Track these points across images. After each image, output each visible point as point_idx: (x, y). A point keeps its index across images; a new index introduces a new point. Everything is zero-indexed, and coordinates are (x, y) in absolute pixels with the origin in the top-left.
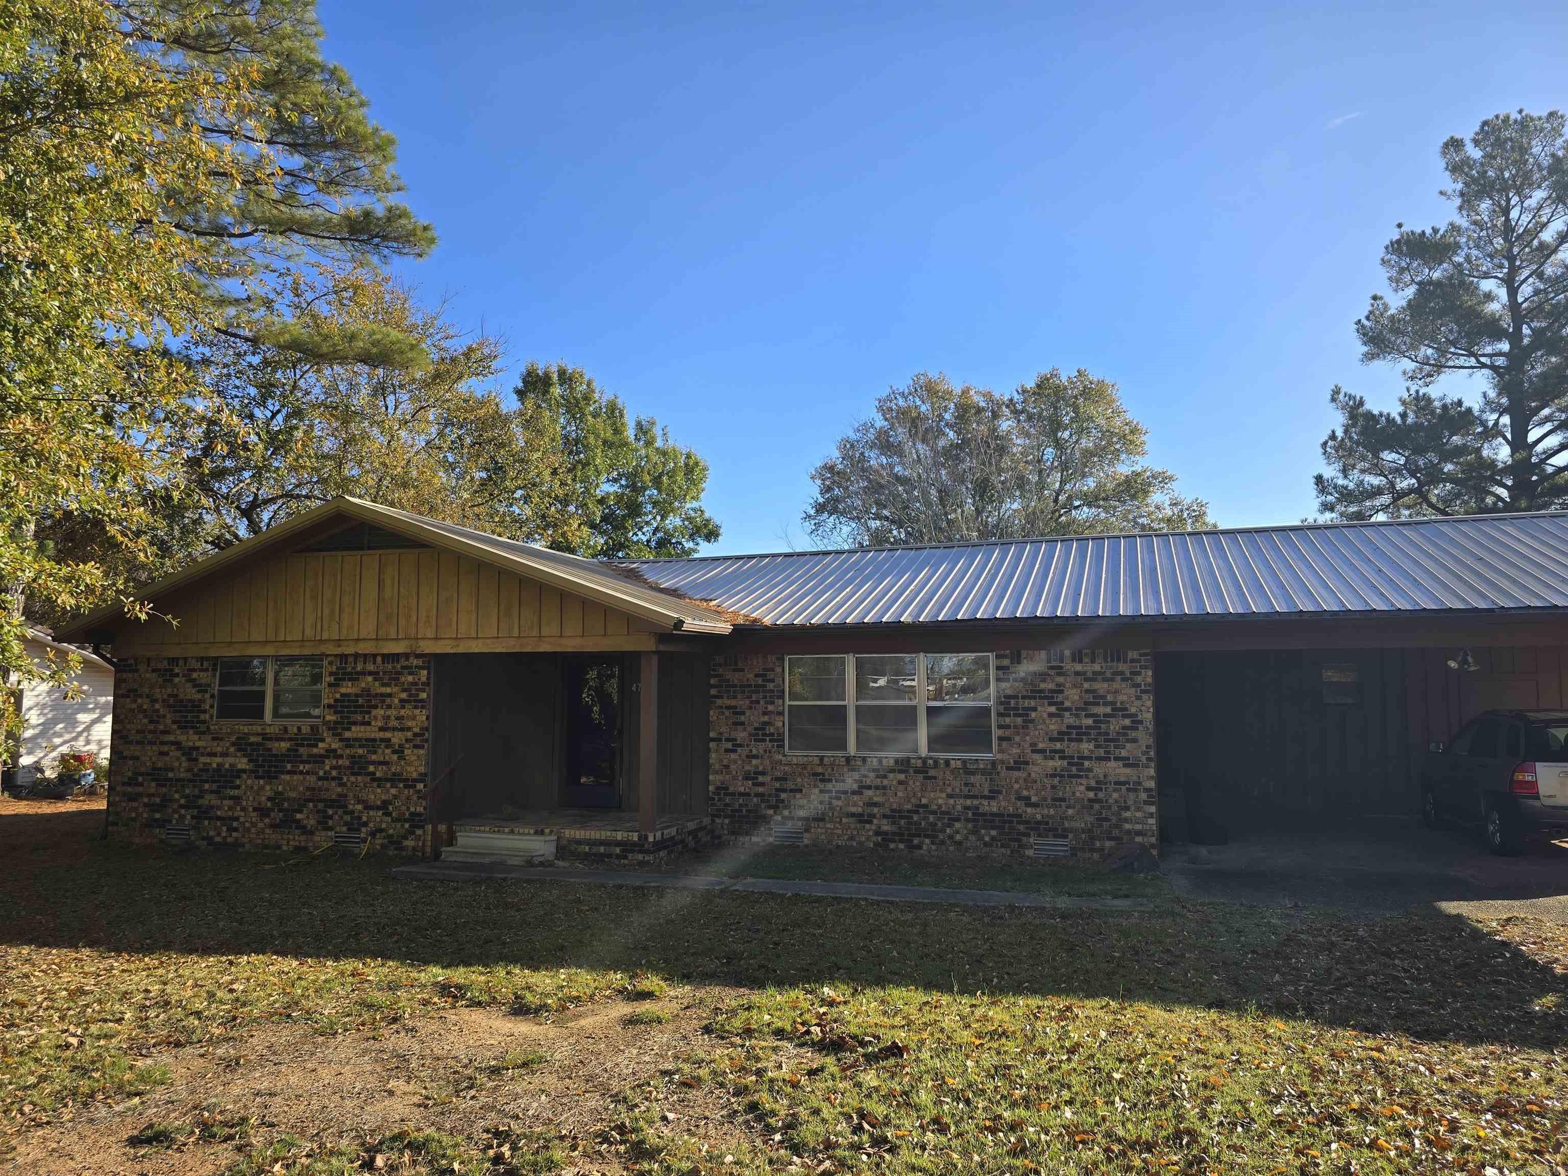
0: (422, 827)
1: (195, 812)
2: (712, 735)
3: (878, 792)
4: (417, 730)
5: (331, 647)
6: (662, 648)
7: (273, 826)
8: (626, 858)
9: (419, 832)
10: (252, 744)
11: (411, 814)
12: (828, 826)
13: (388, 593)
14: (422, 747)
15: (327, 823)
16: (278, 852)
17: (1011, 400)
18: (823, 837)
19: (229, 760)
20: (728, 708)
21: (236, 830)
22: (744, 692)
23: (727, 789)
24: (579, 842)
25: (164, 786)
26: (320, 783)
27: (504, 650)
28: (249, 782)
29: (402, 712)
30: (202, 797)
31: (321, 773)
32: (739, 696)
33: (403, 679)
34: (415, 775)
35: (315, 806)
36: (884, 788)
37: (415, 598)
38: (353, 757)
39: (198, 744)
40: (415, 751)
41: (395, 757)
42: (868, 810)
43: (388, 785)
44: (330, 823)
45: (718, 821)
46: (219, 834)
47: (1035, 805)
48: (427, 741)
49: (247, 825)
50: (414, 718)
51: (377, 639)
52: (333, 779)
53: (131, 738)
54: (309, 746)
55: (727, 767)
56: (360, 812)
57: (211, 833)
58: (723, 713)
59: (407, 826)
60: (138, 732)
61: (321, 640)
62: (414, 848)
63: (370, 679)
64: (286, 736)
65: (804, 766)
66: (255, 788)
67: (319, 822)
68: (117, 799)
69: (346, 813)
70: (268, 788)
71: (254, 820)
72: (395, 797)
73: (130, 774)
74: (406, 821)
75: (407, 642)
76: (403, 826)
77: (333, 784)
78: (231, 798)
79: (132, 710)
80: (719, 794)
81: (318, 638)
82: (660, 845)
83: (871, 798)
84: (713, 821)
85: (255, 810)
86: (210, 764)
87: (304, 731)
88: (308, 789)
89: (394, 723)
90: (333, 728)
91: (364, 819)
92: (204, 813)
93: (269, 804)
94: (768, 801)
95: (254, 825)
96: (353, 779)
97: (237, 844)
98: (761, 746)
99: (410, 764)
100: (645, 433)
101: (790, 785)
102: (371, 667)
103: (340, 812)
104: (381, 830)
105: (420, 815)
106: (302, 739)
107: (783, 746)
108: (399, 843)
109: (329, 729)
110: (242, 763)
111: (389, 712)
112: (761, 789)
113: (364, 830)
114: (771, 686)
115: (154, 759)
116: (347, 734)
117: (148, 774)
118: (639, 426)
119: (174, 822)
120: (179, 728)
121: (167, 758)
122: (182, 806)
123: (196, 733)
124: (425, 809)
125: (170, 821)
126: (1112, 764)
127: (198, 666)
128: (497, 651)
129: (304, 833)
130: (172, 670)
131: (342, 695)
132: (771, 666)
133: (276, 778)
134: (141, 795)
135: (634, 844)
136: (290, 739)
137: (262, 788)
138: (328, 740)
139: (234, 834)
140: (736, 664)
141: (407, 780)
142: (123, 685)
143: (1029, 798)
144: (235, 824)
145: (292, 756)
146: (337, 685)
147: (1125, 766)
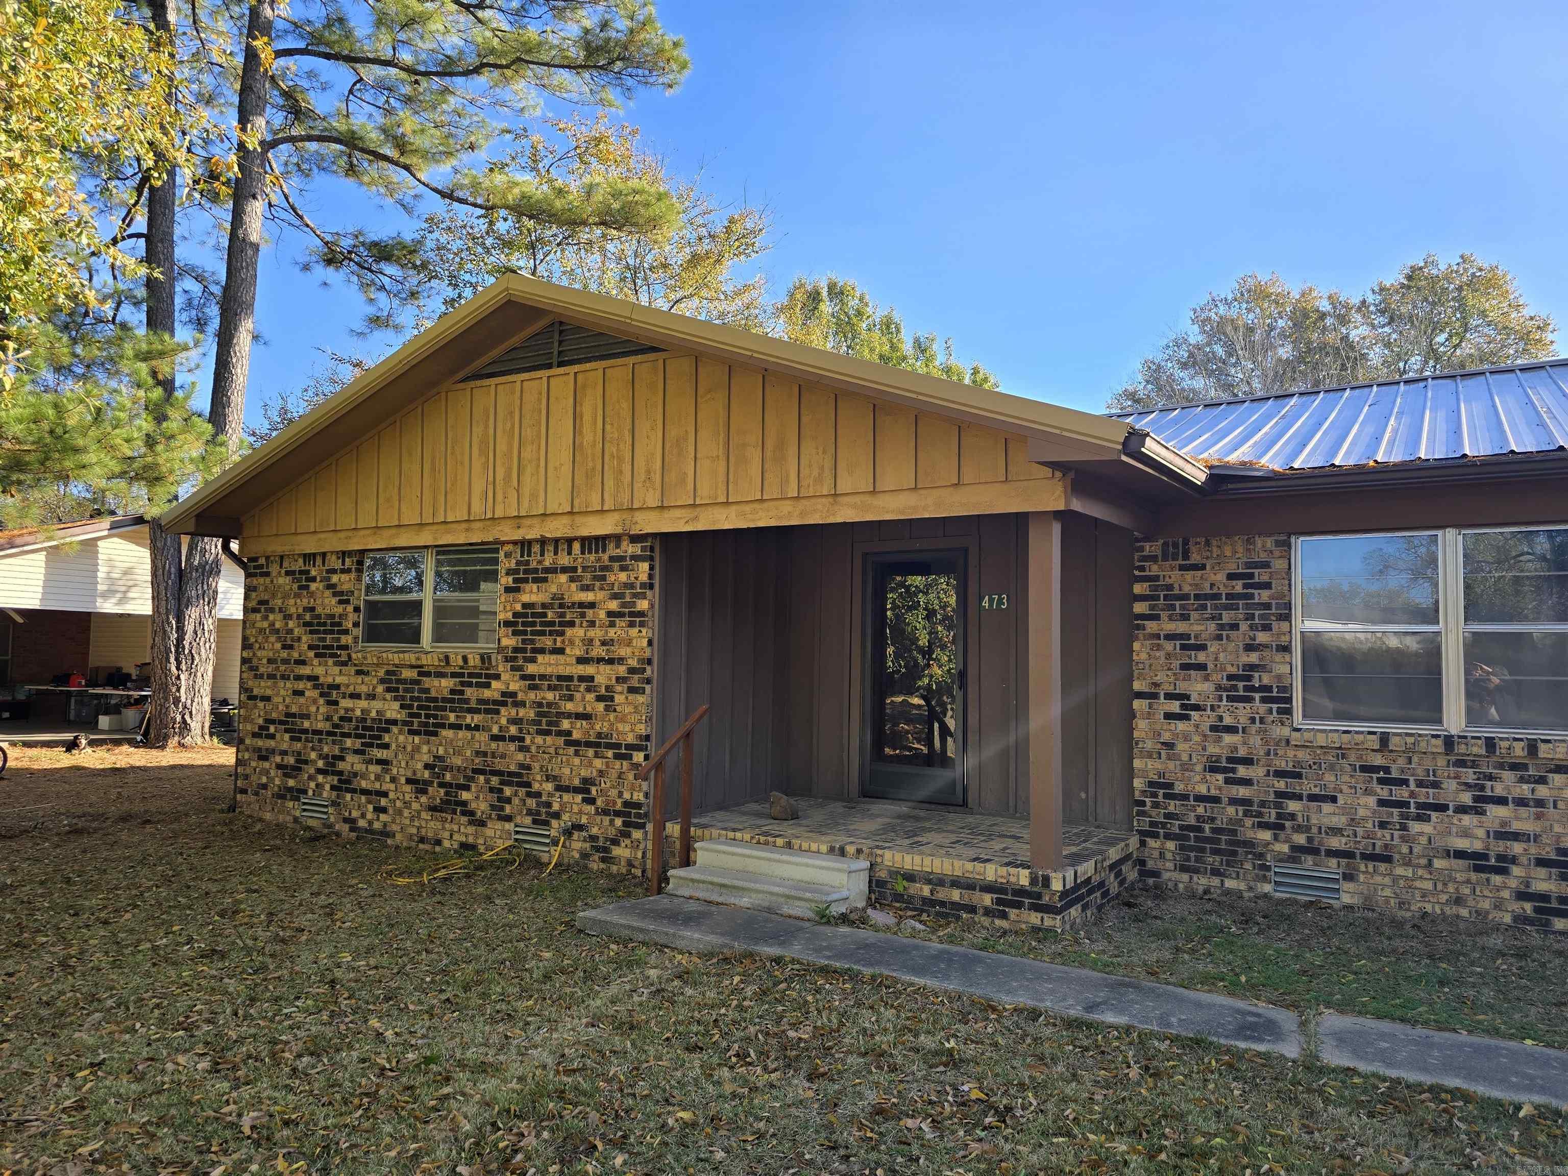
0: (642, 826)
1: (335, 780)
2: (1137, 686)
3: (1523, 812)
4: (633, 663)
5: (507, 530)
6: (1077, 505)
7: (433, 809)
8: (1004, 916)
9: (637, 834)
10: (404, 682)
11: (626, 804)
12: (1400, 871)
13: (588, 436)
14: (642, 691)
15: (502, 809)
16: (438, 849)
17: (1364, 302)
18: (1388, 892)
19: (376, 705)
20: (1170, 637)
21: (384, 810)
22: (1204, 607)
23: (1170, 786)
24: (910, 877)
25: (299, 739)
26: (494, 745)
27: (773, 523)
28: (401, 738)
29: (612, 633)
30: (342, 759)
31: (495, 730)
32: (1194, 615)
33: (613, 578)
34: (630, 739)
35: (487, 781)
36: (1540, 803)
37: (628, 438)
38: (540, 705)
39: (338, 680)
40: (631, 697)
41: (601, 706)
42: (1500, 847)
43: (591, 752)
44: (508, 809)
45: (1152, 843)
46: (363, 816)
48: (648, 681)
49: (399, 804)
50: (629, 643)
51: (571, 513)
52: (513, 739)
53: (262, 670)
54: (479, 685)
55: (1169, 746)
56: (550, 795)
57: (355, 814)
58: (1159, 647)
59: (618, 822)
60: (270, 661)
61: (493, 519)
62: (630, 864)
63: (563, 578)
64: (449, 670)
65: (1342, 752)
66: (409, 748)
67: (493, 807)
68: (247, 756)
69: (529, 795)
70: (425, 748)
71: (407, 798)
72: (601, 773)
73: (261, 721)
74: (618, 814)
75: (616, 516)
76: (612, 822)
77: (512, 747)
78: (380, 762)
79: (261, 631)
80: (1154, 795)
81: (489, 515)
82: (1070, 897)
83: (1504, 824)
84: (1143, 843)
85: (409, 781)
86: (353, 710)
87: (471, 663)
88: (477, 753)
89: (598, 651)
90: (513, 658)
91: (556, 807)
92: (345, 784)
93: (427, 774)
94: (1260, 814)
95: (407, 804)
96: (539, 740)
97: (386, 833)
98: (1243, 712)
99: (623, 720)
100: (923, 351)
101: (1307, 786)
102: (564, 560)
103: (522, 791)
104: (579, 827)
105: (638, 805)
106: (471, 675)
107: (1289, 712)
108: (606, 850)
109: (507, 659)
110: (393, 710)
111: (591, 633)
112: (1242, 792)
113: (554, 823)
114: (1264, 596)
115: (288, 700)
116: (531, 669)
117: (281, 722)
118: (917, 343)
119: (310, 793)
120: (317, 655)
121: (302, 700)
122: (319, 771)
123: (336, 664)
124: (647, 795)
125: (305, 792)
127: (338, 565)
128: (761, 524)
129: (471, 823)
130: (308, 572)
131: (524, 606)
132: (1263, 557)
133: (435, 734)
134: (273, 751)
135: (1021, 892)
136: (454, 675)
137: (417, 749)
138: (504, 677)
139: (383, 817)
140: (1186, 556)
141: (617, 746)
142: (254, 595)
144: (383, 802)
145: (456, 699)
146: (517, 590)
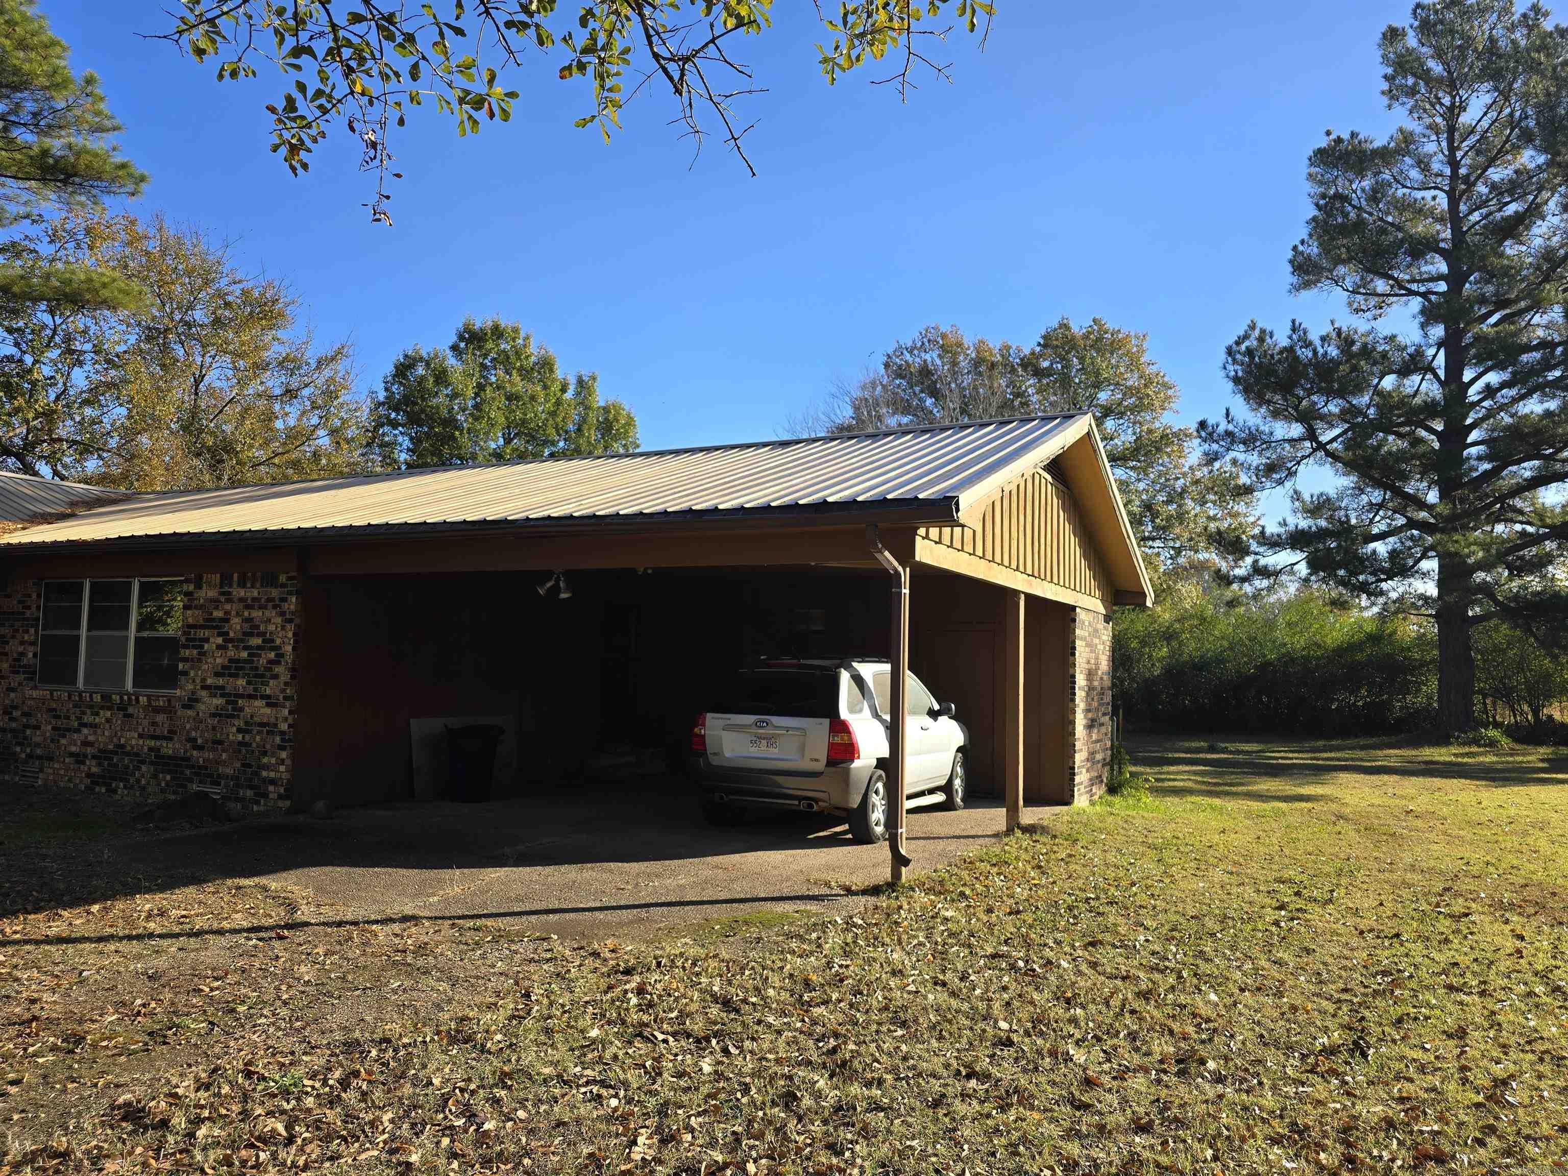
3: (91, 730)
12: (56, 765)
18: (51, 777)
36: (96, 726)
42: (83, 750)
47: (200, 748)
83: (86, 737)
107: (33, 679)
112: (13, 725)
126: (258, 703)
143: (195, 740)
147: (268, 705)
